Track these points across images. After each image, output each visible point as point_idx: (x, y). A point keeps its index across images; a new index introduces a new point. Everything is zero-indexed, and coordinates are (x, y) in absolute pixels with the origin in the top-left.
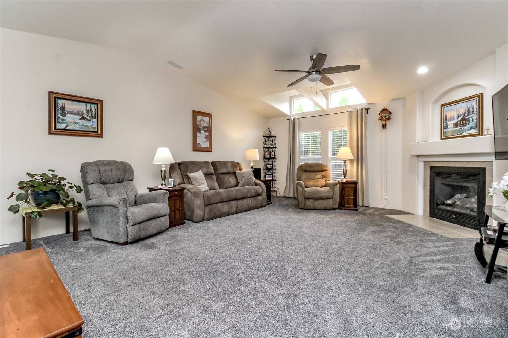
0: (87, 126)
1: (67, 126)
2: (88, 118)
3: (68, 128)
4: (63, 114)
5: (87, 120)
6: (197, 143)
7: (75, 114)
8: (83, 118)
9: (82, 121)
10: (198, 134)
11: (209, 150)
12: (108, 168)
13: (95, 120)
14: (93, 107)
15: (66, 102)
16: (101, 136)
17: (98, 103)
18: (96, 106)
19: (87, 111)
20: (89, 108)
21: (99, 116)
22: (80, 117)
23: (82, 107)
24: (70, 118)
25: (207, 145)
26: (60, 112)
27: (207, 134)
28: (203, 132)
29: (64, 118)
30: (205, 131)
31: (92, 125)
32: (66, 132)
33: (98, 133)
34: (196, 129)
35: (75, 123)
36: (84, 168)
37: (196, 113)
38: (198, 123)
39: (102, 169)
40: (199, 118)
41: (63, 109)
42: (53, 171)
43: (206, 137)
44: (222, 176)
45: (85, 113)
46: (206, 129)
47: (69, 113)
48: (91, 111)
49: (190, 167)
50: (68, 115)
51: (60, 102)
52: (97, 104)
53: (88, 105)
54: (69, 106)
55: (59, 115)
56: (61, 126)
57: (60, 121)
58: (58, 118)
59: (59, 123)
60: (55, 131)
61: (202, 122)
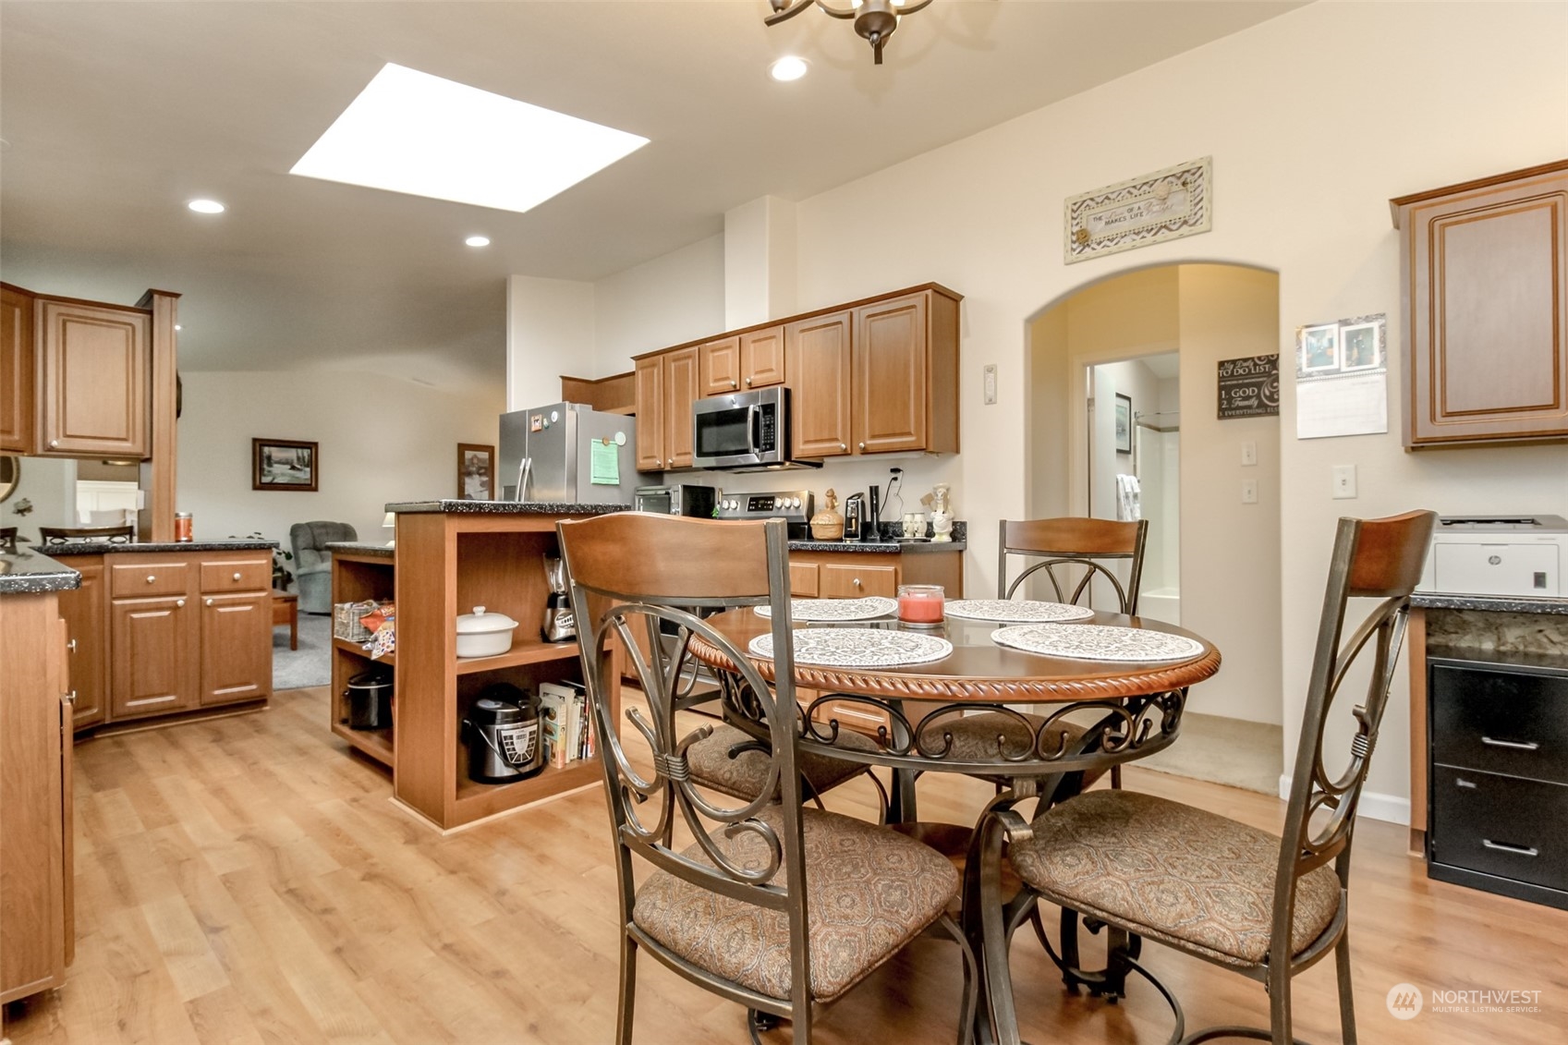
0: (297, 478)
1: (274, 479)
2: (299, 467)
3: (276, 481)
4: (270, 465)
5: (298, 469)
6: (466, 493)
7: (284, 464)
8: (293, 468)
9: (292, 472)
10: (467, 480)
12: (323, 530)
13: (308, 469)
14: (306, 453)
15: (273, 449)
16: (316, 489)
17: (312, 446)
18: (309, 451)
19: (298, 458)
20: (300, 455)
21: (313, 464)
22: (289, 467)
23: (292, 454)
24: (277, 468)
25: (485, 495)
26: (265, 462)
27: (485, 479)
28: (476, 477)
29: (271, 469)
30: (480, 475)
31: (304, 475)
32: (273, 486)
33: (311, 486)
34: (463, 472)
35: (283, 475)
36: (295, 530)
37: (463, 447)
38: (467, 463)
39: (316, 532)
40: (468, 454)
41: (269, 458)
42: (259, 534)
43: (482, 484)
45: (295, 461)
46: (483, 471)
47: (277, 462)
48: (304, 458)
50: (275, 465)
51: (266, 450)
52: (311, 449)
53: (300, 451)
54: (276, 453)
55: (265, 466)
56: (266, 480)
57: (266, 472)
58: (264, 469)
59: (265, 475)
60: (259, 486)
61: (475, 461)
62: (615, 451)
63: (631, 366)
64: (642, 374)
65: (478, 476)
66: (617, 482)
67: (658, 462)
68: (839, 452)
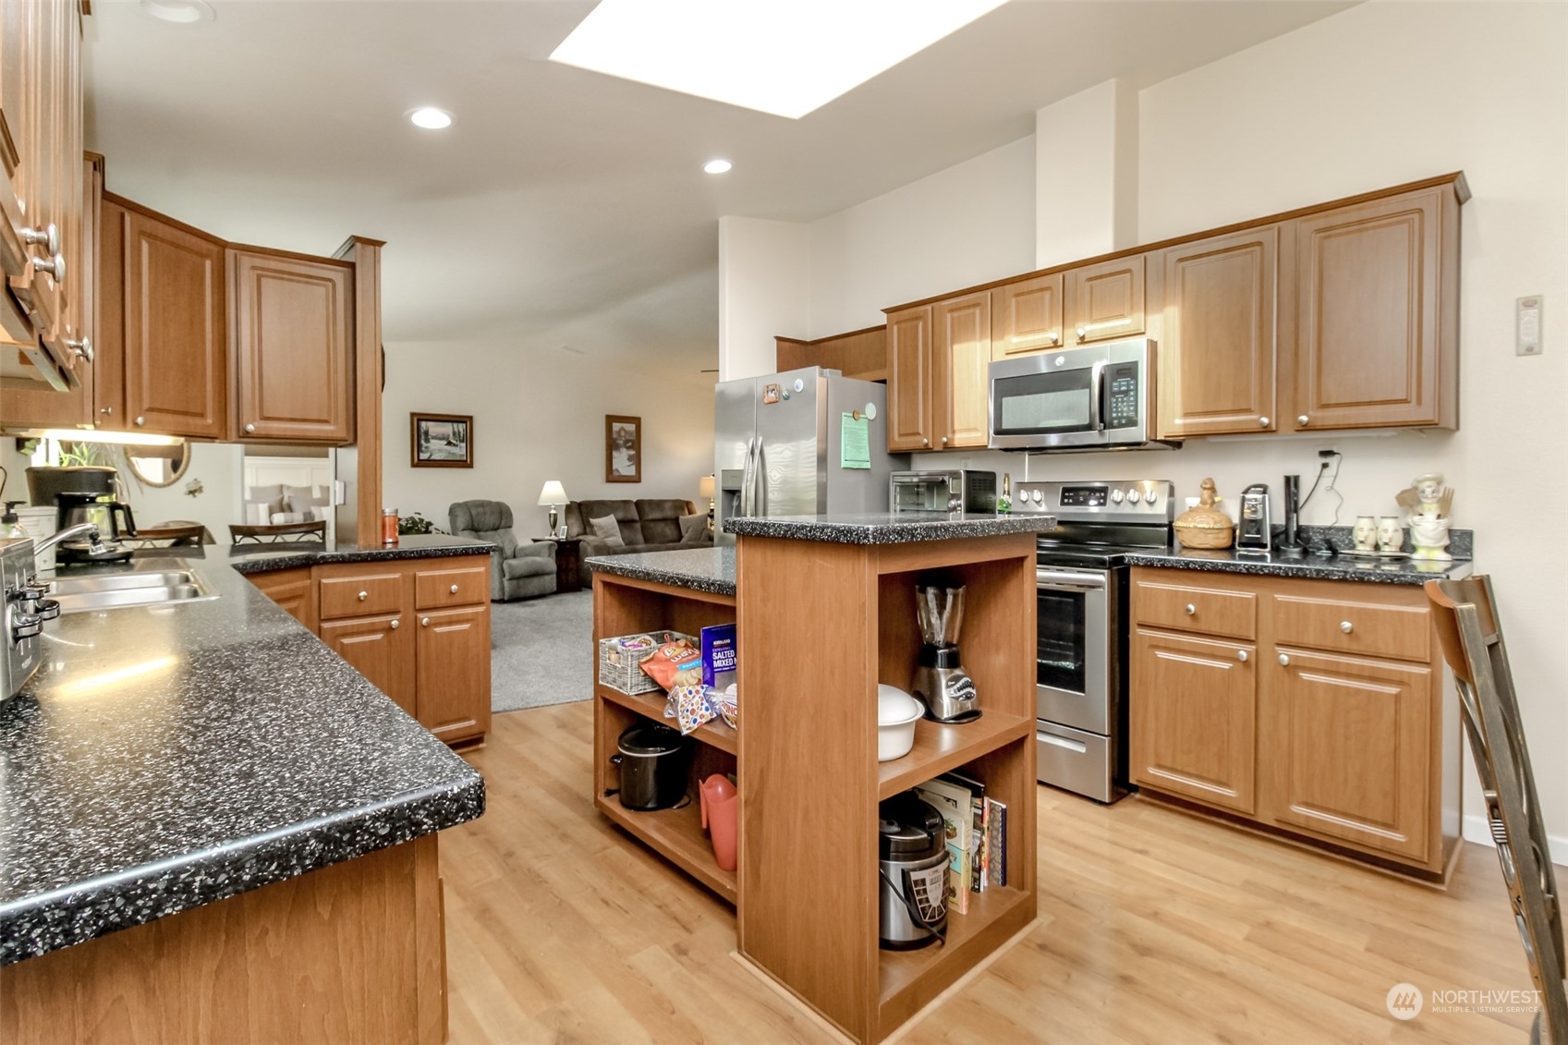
0: (454, 454)
1: (431, 455)
2: (454, 442)
3: (432, 458)
4: (427, 440)
5: (455, 445)
6: (614, 469)
7: (440, 439)
8: (449, 443)
9: (448, 448)
10: (615, 454)
11: (636, 479)
12: (481, 510)
13: (464, 445)
14: (461, 427)
15: (430, 424)
16: (471, 466)
17: (467, 420)
18: (464, 425)
19: (454, 434)
20: (456, 430)
21: (468, 439)
22: (445, 442)
23: (447, 429)
24: (434, 444)
25: (631, 471)
26: (423, 437)
27: (632, 452)
28: (624, 450)
29: (428, 445)
30: (628, 448)
31: (460, 451)
32: (431, 463)
33: (466, 463)
34: (612, 446)
35: (440, 450)
36: (453, 511)
37: (611, 419)
38: (615, 436)
39: (474, 512)
40: (616, 426)
41: (426, 433)
42: (420, 514)
43: (630, 458)
44: (652, 524)
45: (451, 435)
46: (630, 444)
47: (434, 438)
48: (459, 432)
49: (596, 509)
50: (432, 441)
51: (423, 424)
52: (465, 422)
53: (455, 425)
54: (434, 428)
55: (423, 442)
56: (424, 456)
57: (423, 449)
58: (422, 445)
59: (422, 452)
60: (418, 463)
61: (623, 434)
62: (865, 427)
63: (882, 320)
64: (899, 330)
65: (625, 450)
66: (868, 465)
67: (926, 441)
68: (1255, 427)
